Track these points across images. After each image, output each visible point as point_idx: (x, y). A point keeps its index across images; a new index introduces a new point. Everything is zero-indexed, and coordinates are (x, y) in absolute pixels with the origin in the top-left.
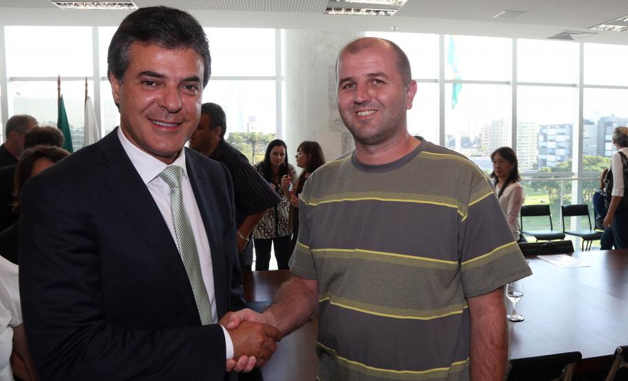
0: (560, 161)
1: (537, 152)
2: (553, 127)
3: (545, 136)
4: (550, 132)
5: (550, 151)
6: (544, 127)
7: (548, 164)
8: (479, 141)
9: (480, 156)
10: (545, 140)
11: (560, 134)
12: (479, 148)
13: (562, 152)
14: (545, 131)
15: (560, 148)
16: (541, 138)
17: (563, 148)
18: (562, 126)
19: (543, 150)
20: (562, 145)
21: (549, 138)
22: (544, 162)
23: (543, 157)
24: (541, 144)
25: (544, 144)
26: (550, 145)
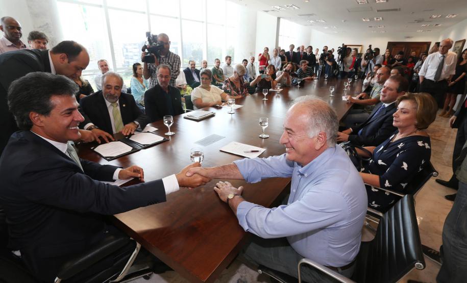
1: (124, 58)
2: (130, 45)
3: (127, 49)
4: (129, 47)
5: (130, 57)
6: (125, 45)
10: (127, 52)
11: (134, 48)
13: (137, 58)
14: (126, 47)
15: (135, 55)
16: (125, 50)
18: (135, 44)
19: (126, 57)
20: (136, 54)
21: (129, 50)
23: (127, 60)
24: (125, 54)
25: (127, 54)
26: (130, 54)
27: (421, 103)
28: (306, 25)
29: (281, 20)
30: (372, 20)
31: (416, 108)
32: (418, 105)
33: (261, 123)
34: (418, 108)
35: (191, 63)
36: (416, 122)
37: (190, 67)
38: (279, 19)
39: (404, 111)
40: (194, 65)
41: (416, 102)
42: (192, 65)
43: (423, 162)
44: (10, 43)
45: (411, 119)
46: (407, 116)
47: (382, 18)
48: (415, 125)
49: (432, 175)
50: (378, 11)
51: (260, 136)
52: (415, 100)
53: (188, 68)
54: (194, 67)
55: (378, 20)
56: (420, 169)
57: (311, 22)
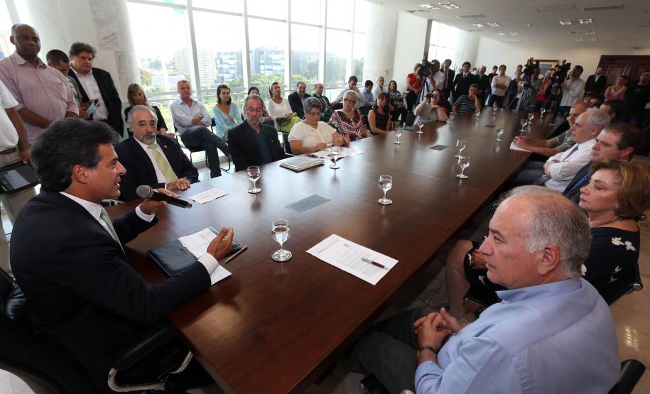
0: (233, 78)
1: (216, 72)
2: (226, 54)
3: (221, 60)
4: (224, 57)
5: (225, 71)
6: (220, 54)
7: (225, 79)
8: (174, 64)
9: (176, 75)
10: (221, 63)
11: (231, 59)
12: (174, 69)
13: (233, 71)
14: (220, 57)
15: (232, 68)
16: (218, 61)
17: (233, 68)
18: (232, 53)
19: (220, 70)
20: (233, 66)
21: (224, 61)
22: (222, 78)
23: (221, 75)
24: (219, 66)
25: (221, 66)
26: (225, 67)
27: (628, 178)
28: (471, 31)
29: (434, 23)
30: (575, 22)
31: (620, 184)
32: (623, 179)
33: (381, 183)
34: (623, 183)
35: (300, 85)
36: (617, 206)
37: (298, 90)
38: (430, 22)
39: (600, 186)
40: (305, 88)
41: (620, 175)
42: (300, 88)
43: (617, 270)
44: (22, 61)
45: (608, 199)
46: (604, 194)
47: (593, 20)
48: (615, 210)
49: (632, 287)
50: (585, 10)
51: (380, 201)
52: (620, 171)
53: (296, 93)
54: (304, 92)
55: (586, 22)
56: (612, 279)
57: (479, 26)
